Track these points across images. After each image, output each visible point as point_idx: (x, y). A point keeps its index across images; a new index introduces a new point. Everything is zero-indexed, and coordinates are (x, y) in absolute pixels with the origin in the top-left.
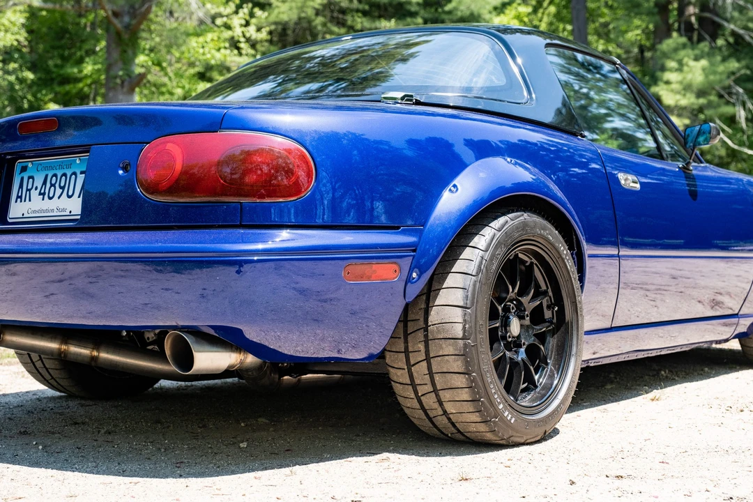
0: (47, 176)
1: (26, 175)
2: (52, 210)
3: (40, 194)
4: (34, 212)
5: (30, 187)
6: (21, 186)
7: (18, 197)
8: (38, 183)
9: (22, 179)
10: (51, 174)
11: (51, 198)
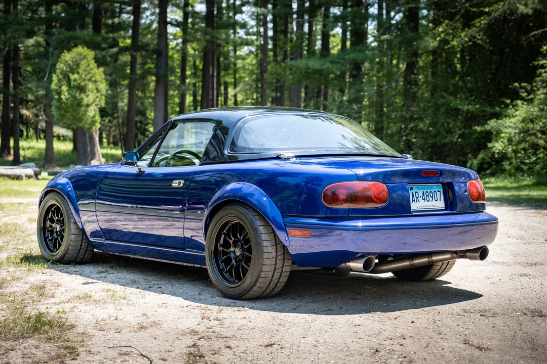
0: (423, 192)
1: (414, 191)
2: (430, 206)
3: (423, 199)
4: (422, 206)
5: (417, 196)
6: (413, 196)
7: (413, 200)
8: (421, 194)
9: (412, 193)
10: (425, 191)
11: (428, 201)
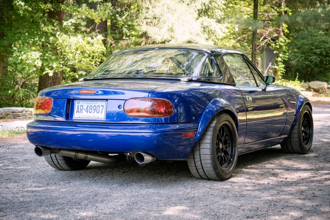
0: (88, 106)
1: (80, 105)
2: (91, 116)
3: (86, 111)
4: (84, 116)
5: (82, 108)
6: (78, 108)
7: (77, 111)
8: (85, 108)
9: (78, 106)
10: (89, 105)
11: (90, 113)
